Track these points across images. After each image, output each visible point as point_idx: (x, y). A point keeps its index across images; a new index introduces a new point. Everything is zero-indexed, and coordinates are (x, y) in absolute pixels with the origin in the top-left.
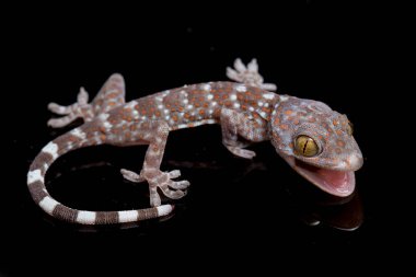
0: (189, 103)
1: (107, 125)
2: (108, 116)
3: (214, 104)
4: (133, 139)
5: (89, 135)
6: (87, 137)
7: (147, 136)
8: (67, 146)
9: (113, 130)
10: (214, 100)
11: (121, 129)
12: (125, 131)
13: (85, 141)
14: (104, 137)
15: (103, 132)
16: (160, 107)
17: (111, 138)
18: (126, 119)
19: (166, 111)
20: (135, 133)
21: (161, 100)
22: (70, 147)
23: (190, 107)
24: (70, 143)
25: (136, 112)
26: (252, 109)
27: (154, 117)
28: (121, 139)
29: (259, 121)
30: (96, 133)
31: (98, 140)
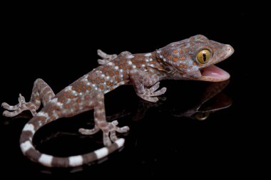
0: (106, 76)
1: (59, 104)
2: (57, 99)
3: (121, 71)
4: (81, 108)
5: (50, 114)
6: (49, 115)
7: (91, 103)
8: (38, 124)
9: (65, 107)
10: (120, 68)
11: (71, 104)
12: (74, 105)
13: (48, 118)
14: (59, 113)
15: (58, 109)
16: (89, 84)
17: (64, 112)
18: (70, 97)
19: (94, 85)
20: (81, 104)
21: (86, 80)
22: (41, 125)
23: (108, 78)
24: (40, 122)
25: (74, 92)
26: (143, 66)
27: (87, 91)
28: (72, 110)
29: (151, 70)
30: (54, 111)
31: (56, 116)
